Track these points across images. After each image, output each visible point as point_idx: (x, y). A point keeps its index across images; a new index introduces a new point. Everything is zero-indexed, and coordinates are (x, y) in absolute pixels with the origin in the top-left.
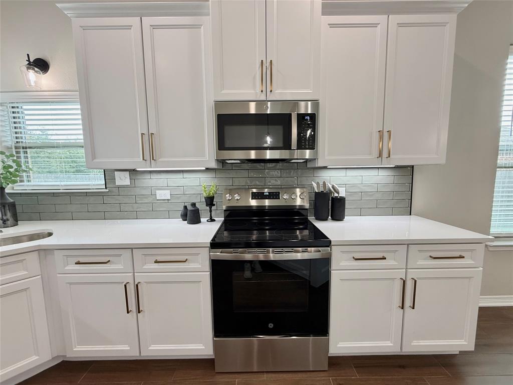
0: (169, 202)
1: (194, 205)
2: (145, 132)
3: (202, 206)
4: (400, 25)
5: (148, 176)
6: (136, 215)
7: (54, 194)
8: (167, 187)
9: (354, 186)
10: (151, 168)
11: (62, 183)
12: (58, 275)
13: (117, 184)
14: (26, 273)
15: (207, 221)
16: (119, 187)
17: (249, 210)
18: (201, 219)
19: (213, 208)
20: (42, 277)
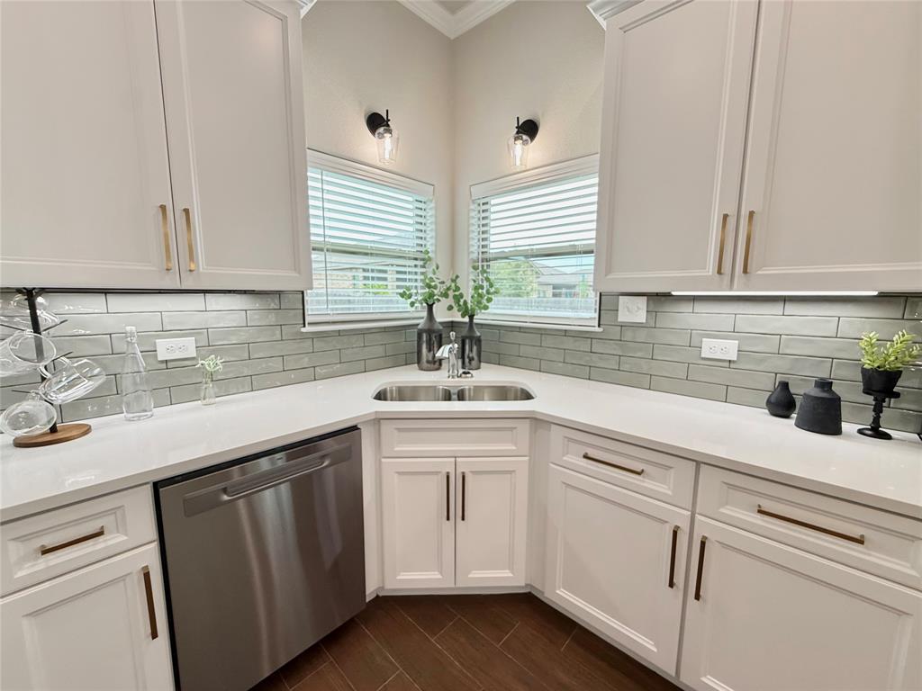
0: (732, 366)
1: (825, 385)
2: (732, 211)
3: (851, 393)
5: (686, 308)
6: (647, 381)
8: (734, 333)
10: (731, 289)
11: (532, 313)
12: (552, 465)
13: (621, 319)
14: (514, 448)
15: (860, 432)
16: (622, 325)
18: (843, 423)
19: (890, 402)
20: (530, 460)
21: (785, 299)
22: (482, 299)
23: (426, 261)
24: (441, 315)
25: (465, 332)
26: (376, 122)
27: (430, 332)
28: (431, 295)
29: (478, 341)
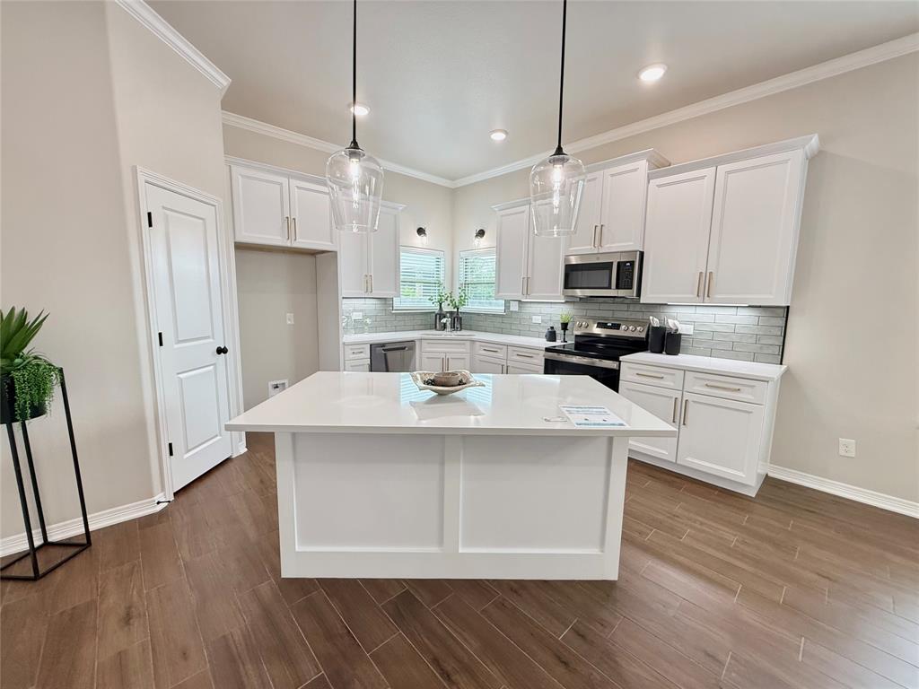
0: (540, 325)
2: (525, 276)
4: (729, 173)
5: (529, 305)
7: (478, 314)
8: (540, 314)
9: (703, 324)
13: (511, 309)
15: (561, 342)
16: (512, 312)
17: (597, 338)
19: (567, 332)
21: (551, 303)
22: (462, 302)
23: (440, 284)
24: (446, 309)
25: (455, 315)
26: (421, 231)
27: (440, 315)
28: (441, 299)
29: (461, 318)
